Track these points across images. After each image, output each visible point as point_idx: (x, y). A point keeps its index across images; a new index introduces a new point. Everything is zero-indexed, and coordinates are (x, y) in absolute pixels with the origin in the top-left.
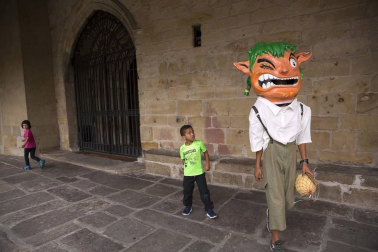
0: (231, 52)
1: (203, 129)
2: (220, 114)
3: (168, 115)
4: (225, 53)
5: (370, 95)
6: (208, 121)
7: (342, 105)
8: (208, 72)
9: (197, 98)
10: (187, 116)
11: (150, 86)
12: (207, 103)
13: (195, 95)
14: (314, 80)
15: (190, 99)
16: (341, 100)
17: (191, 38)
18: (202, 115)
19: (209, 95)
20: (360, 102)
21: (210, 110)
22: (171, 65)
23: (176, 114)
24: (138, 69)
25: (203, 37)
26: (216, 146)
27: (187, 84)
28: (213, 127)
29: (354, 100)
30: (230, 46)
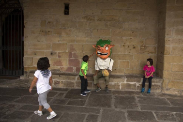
0: (86, 20)
1: (67, 59)
2: (78, 51)
3: (45, 51)
4: (82, 20)
5: (145, 46)
6: (70, 55)
7: (134, 50)
8: (72, 29)
9: (65, 42)
10: (58, 52)
11: (33, 32)
12: (71, 45)
13: (64, 40)
14: (124, 38)
15: (60, 42)
16: (134, 48)
17: (63, 9)
18: (67, 51)
19: (72, 41)
20: (141, 49)
21: (72, 49)
22: (49, 22)
23: (51, 50)
24: (25, 22)
25: (70, 10)
26: (75, 68)
27: (59, 34)
28: (73, 58)
29: (139, 48)
30: (86, 17)
